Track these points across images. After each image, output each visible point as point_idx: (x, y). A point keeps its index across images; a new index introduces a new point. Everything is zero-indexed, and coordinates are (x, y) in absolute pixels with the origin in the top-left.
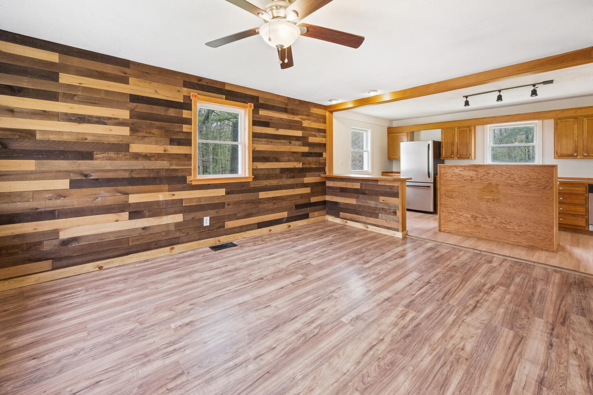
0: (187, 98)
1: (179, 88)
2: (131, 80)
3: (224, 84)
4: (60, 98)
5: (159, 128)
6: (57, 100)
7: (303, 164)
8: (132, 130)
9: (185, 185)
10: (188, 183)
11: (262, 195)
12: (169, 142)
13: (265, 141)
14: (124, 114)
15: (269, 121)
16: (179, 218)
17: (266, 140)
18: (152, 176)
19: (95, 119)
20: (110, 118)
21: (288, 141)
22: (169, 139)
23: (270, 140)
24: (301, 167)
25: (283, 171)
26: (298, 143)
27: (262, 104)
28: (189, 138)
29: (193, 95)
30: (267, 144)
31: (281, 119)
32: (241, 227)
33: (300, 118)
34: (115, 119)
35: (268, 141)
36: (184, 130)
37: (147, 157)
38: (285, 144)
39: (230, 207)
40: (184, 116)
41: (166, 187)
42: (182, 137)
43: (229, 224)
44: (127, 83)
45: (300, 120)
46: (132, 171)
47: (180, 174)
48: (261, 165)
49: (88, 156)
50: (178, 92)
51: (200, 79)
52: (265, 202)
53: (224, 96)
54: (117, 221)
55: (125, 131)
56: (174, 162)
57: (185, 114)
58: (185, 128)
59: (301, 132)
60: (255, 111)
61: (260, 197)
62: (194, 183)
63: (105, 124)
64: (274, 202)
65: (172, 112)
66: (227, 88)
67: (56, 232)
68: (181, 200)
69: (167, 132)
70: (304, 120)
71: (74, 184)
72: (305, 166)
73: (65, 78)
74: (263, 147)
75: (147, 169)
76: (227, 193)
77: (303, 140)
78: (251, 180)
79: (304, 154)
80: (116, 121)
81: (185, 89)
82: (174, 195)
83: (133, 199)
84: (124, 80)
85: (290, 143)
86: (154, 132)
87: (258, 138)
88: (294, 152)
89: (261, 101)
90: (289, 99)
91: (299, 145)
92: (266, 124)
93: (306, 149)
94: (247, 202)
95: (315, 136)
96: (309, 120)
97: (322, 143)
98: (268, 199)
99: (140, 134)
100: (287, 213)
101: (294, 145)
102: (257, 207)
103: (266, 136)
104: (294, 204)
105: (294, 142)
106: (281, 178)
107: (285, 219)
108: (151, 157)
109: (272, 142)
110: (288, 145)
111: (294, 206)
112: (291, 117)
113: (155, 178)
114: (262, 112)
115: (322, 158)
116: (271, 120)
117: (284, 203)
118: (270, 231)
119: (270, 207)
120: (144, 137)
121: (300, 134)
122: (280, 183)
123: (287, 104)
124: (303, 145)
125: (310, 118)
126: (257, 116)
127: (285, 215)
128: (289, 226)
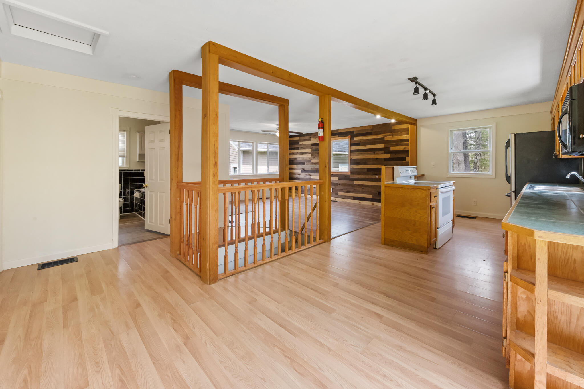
2: (312, 139)
3: (338, 130)
6: (299, 149)
8: (312, 155)
11: (356, 182)
13: (357, 154)
14: (310, 150)
20: (307, 152)
21: (372, 152)
25: (369, 170)
26: (381, 152)
27: (356, 134)
30: (359, 155)
31: (368, 140)
32: (345, 196)
33: (382, 136)
34: (308, 152)
35: (359, 154)
37: (315, 164)
38: (370, 154)
39: (340, 185)
43: (340, 193)
44: (311, 140)
45: (382, 137)
46: (312, 168)
48: (356, 167)
49: (303, 164)
52: (358, 186)
53: (338, 136)
55: (310, 156)
59: (384, 145)
60: (352, 139)
61: (355, 184)
63: (306, 154)
64: (363, 187)
66: (339, 131)
70: (386, 136)
71: (302, 172)
73: (301, 143)
74: (356, 157)
75: (315, 168)
76: (339, 179)
77: (386, 150)
78: (349, 174)
79: (386, 159)
80: (308, 153)
84: (310, 140)
85: (374, 153)
87: (353, 152)
88: (377, 159)
89: (355, 133)
90: (373, 126)
91: (382, 154)
92: (358, 144)
93: (388, 156)
94: (348, 185)
95: (397, 145)
96: (391, 135)
97: (405, 150)
98: (359, 185)
99: (313, 156)
100: (371, 195)
101: (377, 154)
102: (353, 188)
103: (358, 151)
104: (377, 191)
105: (377, 152)
106: (368, 174)
107: (370, 199)
108: (316, 163)
109: (361, 154)
110: (373, 154)
111: (378, 193)
112: (375, 137)
113: (317, 171)
114: (356, 139)
115: (405, 161)
116: (361, 141)
117: (370, 189)
118: (360, 203)
119: (361, 190)
120: (314, 157)
121: (382, 146)
122: (367, 177)
123: (372, 130)
124: (386, 153)
125: (392, 133)
126: (353, 141)
127: (370, 196)
128: (373, 204)
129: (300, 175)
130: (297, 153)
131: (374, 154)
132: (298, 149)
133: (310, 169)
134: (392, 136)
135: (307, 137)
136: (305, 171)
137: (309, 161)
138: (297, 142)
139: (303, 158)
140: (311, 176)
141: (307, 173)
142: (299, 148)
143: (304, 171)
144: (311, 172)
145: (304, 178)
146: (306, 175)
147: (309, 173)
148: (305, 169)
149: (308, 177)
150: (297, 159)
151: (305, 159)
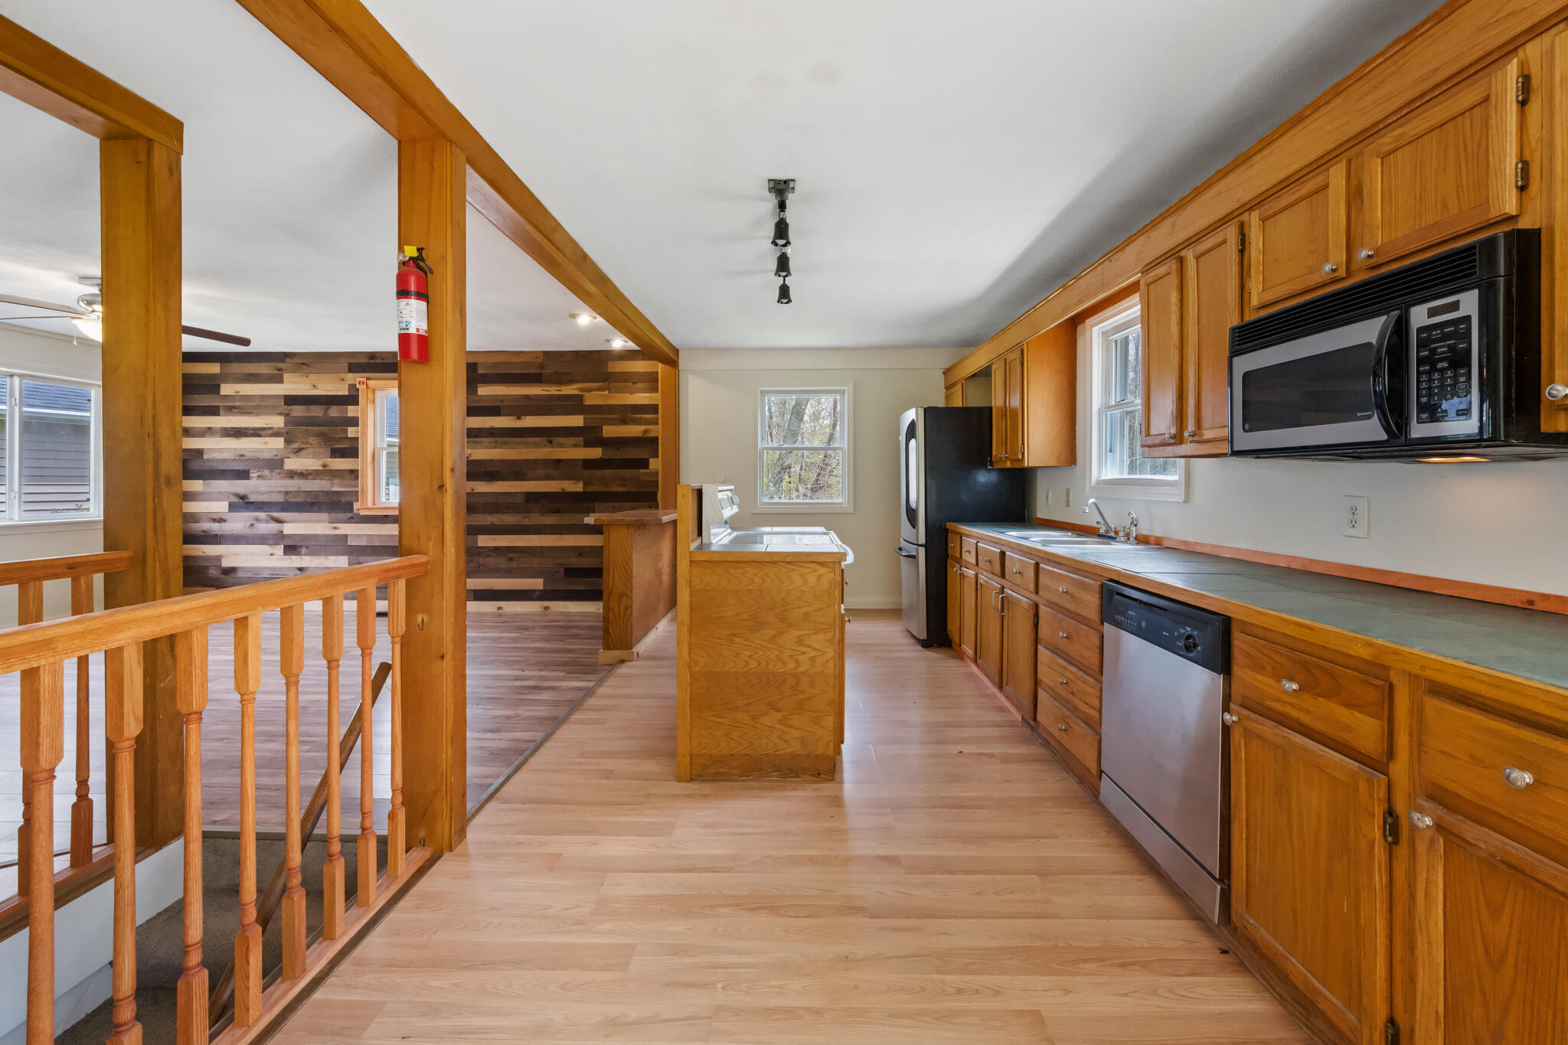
0: (353, 388)
1: (342, 375)
2: (286, 376)
4: (221, 412)
5: (317, 435)
6: (218, 415)
7: (585, 485)
8: (288, 442)
9: (349, 515)
10: (355, 511)
11: (486, 543)
12: (329, 454)
13: (490, 442)
14: (278, 422)
15: (500, 404)
16: (341, 562)
17: (491, 440)
18: (308, 500)
19: (251, 432)
20: (264, 429)
21: (545, 438)
22: (329, 450)
23: (500, 439)
24: (582, 490)
25: (531, 497)
26: (572, 440)
27: (484, 375)
28: (356, 446)
29: (360, 382)
30: (496, 448)
31: (528, 397)
33: (578, 389)
34: (270, 428)
35: (496, 442)
36: (350, 435)
37: (303, 475)
38: (536, 445)
40: (350, 414)
41: (325, 516)
42: (347, 446)
44: (281, 381)
45: (576, 392)
46: (287, 493)
47: (344, 499)
48: (482, 487)
49: (244, 475)
50: (343, 382)
51: (372, 355)
52: (491, 553)
54: (272, 555)
55: (279, 443)
56: (336, 481)
57: (351, 411)
58: (351, 432)
59: (581, 417)
61: (481, 547)
62: (363, 513)
63: (260, 436)
64: (510, 555)
65: (334, 412)
67: (219, 558)
68: (346, 537)
69: (326, 439)
70: (589, 390)
71: (232, 507)
72: (590, 489)
73: (228, 389)
74: (484, 453)
75: (304, 492)
77: (589, 435)
79: (588, 464)
80: (270, 432)
81: (350, 375)
82: (335, 528)
83: (289, 529)
84: (278, 379)
85: (551, 442)
86: (311, 441)
87: (476, 437)
88: (559, 461)
89: (481, 371)
90: (546, 354)
91: (576, 446)
92: (493, 410)
93: (596, 453)
95: (624, 422)
96: (604, 390)
97: (646, 436)
98: (496, 549)
99: (296, 446)
100: (541, 581)
101: (561, 446)
102: (472, 561)
103: (492, 433)
104: (561, 565)
105: (561, 440)
106: (528, 511)
107: (537, 593)
108: (308, 474)
109: (505, 443)
110: (545, 446)
111: (562, 570)
112: (553, 390)
113: (312, 504)
114: (483, 391)
115: (646, 471)
116: (502, 401)
117: (536, 561)
118: (500, 608)
119: (503, 566)
120: (300, 450)
121: (577, 421)
122: (526, 522)
123: (542, 366)
124: (587, 444)
125: (606, 384)
126: (475, 398)
127: (537, 584)
128: (547, 608)
129: (221, 520)
130: (209, 428)
131: (549, 445)
132: (213, 411)
133: (281, 498)
134: (607, 392)
135: (263, 368)
136: (252, 503)
137: (275, 464)
138: (211, 385)
139: (239, 453)
140: (285, 525)
141: (262, 515)
142: (218, 407)
143: (242, 503)
144: (283, 510)
145: (249, 532)
146: (257, 519)
147: (275, 515)
148: (252, 498)
149: (267, 528)
150: (205, 457)
151: (249, 455)
